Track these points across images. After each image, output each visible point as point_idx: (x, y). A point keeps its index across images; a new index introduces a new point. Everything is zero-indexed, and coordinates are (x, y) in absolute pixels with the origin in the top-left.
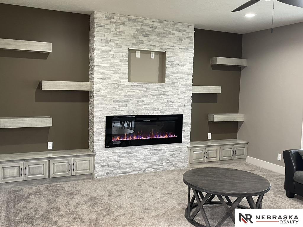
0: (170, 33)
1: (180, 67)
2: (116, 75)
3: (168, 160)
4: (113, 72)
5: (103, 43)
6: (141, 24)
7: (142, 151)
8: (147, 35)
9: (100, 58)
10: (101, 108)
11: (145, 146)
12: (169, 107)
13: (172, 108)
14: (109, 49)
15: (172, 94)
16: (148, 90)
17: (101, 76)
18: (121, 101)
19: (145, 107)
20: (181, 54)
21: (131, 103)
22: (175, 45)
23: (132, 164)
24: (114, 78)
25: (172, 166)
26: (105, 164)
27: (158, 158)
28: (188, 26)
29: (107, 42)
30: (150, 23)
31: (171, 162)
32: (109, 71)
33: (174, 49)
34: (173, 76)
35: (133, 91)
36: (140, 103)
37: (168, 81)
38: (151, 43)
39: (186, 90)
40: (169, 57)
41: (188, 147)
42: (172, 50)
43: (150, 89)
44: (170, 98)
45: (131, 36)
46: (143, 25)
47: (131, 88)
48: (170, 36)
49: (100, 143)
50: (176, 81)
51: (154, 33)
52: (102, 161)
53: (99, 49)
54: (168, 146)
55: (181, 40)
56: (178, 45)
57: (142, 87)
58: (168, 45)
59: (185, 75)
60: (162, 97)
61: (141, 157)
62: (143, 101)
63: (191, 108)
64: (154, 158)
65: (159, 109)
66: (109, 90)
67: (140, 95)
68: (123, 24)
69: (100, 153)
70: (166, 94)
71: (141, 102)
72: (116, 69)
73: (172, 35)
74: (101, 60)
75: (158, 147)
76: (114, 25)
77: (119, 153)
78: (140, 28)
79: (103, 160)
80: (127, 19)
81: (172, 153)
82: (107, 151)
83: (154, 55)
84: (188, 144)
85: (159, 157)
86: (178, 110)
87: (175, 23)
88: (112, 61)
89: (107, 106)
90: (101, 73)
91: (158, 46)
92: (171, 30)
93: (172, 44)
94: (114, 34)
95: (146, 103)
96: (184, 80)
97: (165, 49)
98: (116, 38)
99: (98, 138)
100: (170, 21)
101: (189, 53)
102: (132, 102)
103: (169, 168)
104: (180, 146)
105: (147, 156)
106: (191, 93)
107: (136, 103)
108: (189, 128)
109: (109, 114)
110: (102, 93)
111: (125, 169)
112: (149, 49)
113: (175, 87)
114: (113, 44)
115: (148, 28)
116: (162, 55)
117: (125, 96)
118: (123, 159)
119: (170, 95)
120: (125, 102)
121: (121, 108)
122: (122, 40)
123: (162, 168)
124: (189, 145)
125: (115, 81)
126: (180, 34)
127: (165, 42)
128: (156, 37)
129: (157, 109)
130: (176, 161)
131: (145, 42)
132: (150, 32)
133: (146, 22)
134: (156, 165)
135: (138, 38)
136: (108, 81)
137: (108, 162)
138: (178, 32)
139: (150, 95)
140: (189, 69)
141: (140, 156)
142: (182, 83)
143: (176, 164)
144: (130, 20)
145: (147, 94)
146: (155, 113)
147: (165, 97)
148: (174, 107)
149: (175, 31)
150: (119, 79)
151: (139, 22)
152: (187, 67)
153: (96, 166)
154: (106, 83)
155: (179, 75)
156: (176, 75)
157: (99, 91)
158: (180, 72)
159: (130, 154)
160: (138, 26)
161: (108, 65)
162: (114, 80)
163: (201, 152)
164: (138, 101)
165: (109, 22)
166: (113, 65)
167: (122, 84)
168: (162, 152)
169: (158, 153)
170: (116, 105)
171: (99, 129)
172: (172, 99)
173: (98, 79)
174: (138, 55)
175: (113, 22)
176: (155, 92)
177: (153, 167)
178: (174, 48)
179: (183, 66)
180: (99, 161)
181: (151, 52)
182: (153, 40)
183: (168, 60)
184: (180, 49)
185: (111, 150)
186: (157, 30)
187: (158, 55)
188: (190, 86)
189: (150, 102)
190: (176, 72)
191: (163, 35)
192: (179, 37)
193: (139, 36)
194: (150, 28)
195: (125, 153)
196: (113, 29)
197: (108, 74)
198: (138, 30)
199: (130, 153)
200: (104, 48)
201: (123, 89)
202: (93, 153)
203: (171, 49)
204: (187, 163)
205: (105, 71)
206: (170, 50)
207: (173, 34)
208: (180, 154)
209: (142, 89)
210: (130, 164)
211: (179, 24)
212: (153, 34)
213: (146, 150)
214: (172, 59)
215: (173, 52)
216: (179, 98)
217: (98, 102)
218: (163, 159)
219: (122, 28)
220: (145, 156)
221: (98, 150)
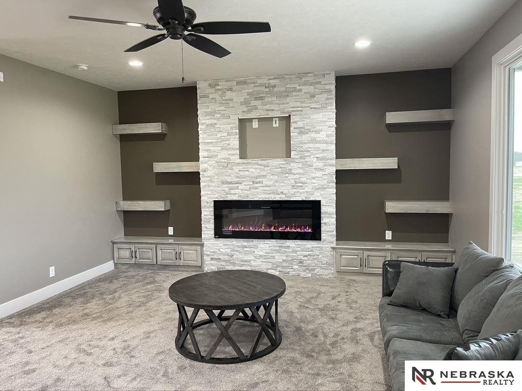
0: (295, 90)
1: (313, 135)
2: (224, 152)
3: (300, 262)
4: (220, 148)
5: (208, 115)
6: (253, 85)
7: (262, 246)
8: (262, 98)
9: (206, 133)
10: (209, 191)
12: (298, 190)
13: (304, 191)
14: (215, 121)
15: (302, 171)
16: (266, 168)
17: (206, 154)
18: (231, 183)
19: (263, 190)
20: (312, 117)
21: (245, 185)
22: (303, 105)
23: (249, 261)
24: (223, 155)
25: (307, 271)
26: (215, 256)
27: (285, 258)
28: (324, 75)
29: (211, 114)
30: (265, 82)
32: (215, 148)
33: (301, 111)
34: (302, 147)
35: (247, 170)
36: (255, 185)
37: (295, 155)
38: (267, 107)
39: (325, 166)
40: (294, 122)
43: (268, 166)
44: (300, 178)
45: (241, 103)
46: (256, 86)
47: (244, 166)
48: (294, 94)
49: (209, 232)
50: (306, 154)
51: (271, 94)
52: (213, 254)
53: (203, 124)
54: (299, 243)
55: (313, 96)
56: (308, 105)
57: (258, 164)
58: (292, 106)
59: (322, 145)
60: (286, 177)
61: (261, 253)
63: (335, 191)
64: (279, 258)
65: (282, 193)
66: (216, 170)
67: (256, 174)
68: (231, 89)
69: (209, 244)
70: (293, 172)
71: (257, 183)
72: (223, 144)
73: (298, 91)
74: (206, 136)
75: (283, 243)
76: (220, 93)
77: (232, 246)
78: (252, 91)
79: (214, 252)
80: (235, 83)
81: (307, 253)
82: (217, 242)
83: (277, 122)
84: (332, 242)
85: (287, 256)
86: (313, 194)
87: (301, 75)
88: (219, 135)
89: (214, 189)
90: (207, 151)
91: (278, 110)
92: (296, 85)
93: (298, 104)
94: (220, 103)
95: (263, 185)
96: (320, 151)
97: (288, 112)
98: (223, 108)
99: (206, 226)
100: (295, 74)
101: (327, 113)
102: (245, 183)
103: (302, 274)
104: (320, 245)
105: (268, 253)
106: (334, 169)
107: (251, 185)
109: (217, 198)
110: (209, 173)
111: (240, 266)
112: (265, 115)
113: (307, 162)
114: (219, 116)
115: (263, 88)
116: (287, 120)
117: (237, 177)
118: (237, 253)
119: (300, 174)
120: (237, 184)
121: (232, 192)
122: (230, 109)
123: (292, 273)
124: (334, 245)
125: (224, 159)
126: (311, 89)
127: (288, 104)
128: (274, 99)
130: (314, 265)
131: (259, 107)
132: (266, 93)
133: (259, 81)
134: (283, 267)
135: (250, 104)
136: (215, 159)
137: (219, 254)
138: (307, 87)
139: (270, 175)
141: (258, 252)
142: (317, 156)
143: (314, 270)
144: (238, 83)
145: (265, 173)
146: (278, 198)
147: (292, 177)
148: (306, 189)
149: (303, 85)
150: (227, 156)
151: (250, 83)
152: (325, 133)
153: (205, 258)
154: (212, 162)
155: (312, 145)
156: (307, 146)
157: (205, 171)
158: (313, 141)
159: (245, 249)
160: (250, 89)
161: (215, 141)
162: (222, 157)
163: (356, 257)
164: (253, 182)
165: (212, 90)
166: (219, 140)
167: (231, 162)
168: (291, 250)
169: (286, 252)
170: (226, 187)
171: (207, 215)
172: (303, 179)
173: (203, 157)
174: (255, 125)
175: (218, 90)
176: (277, 170)
178: (301, 109)
179: (318, 132)
180: (209, 253)
181: (274, 119)
182: (271, 103)
183: (293, 126)
184: (313, 110)
185: (222, 242)
186: (276, 89)
187: (284, 121)
188: (331, 160)
189: (270, 183)
190: (306, 141)
191: (284, 95)
192: (309, 93)
193: (251, 102)
194: (266, 87)
195: (239, 247)
196: (218, 98)
197: (214, 152)
198: (248, 94)
199: (245, 247)
200: (208, 122)
201: (234, 167)
202: (201, 243)
203: (297, 111)
204: (333, 270)
205: (211, 148)
206: (297, 113)
207: (300, 90)
208: (320, 256)
209: (257, 167)
210: (246, 261)
211: (308, 75)
212: (269, 95)
213: (267, 245)
214: (300, 124)
215: (301, 114)
216: (314, 178)
217: (205, 184)
218: (292, 260)
219: (229, 95)
220: (266, 253)
221: (206, 239)
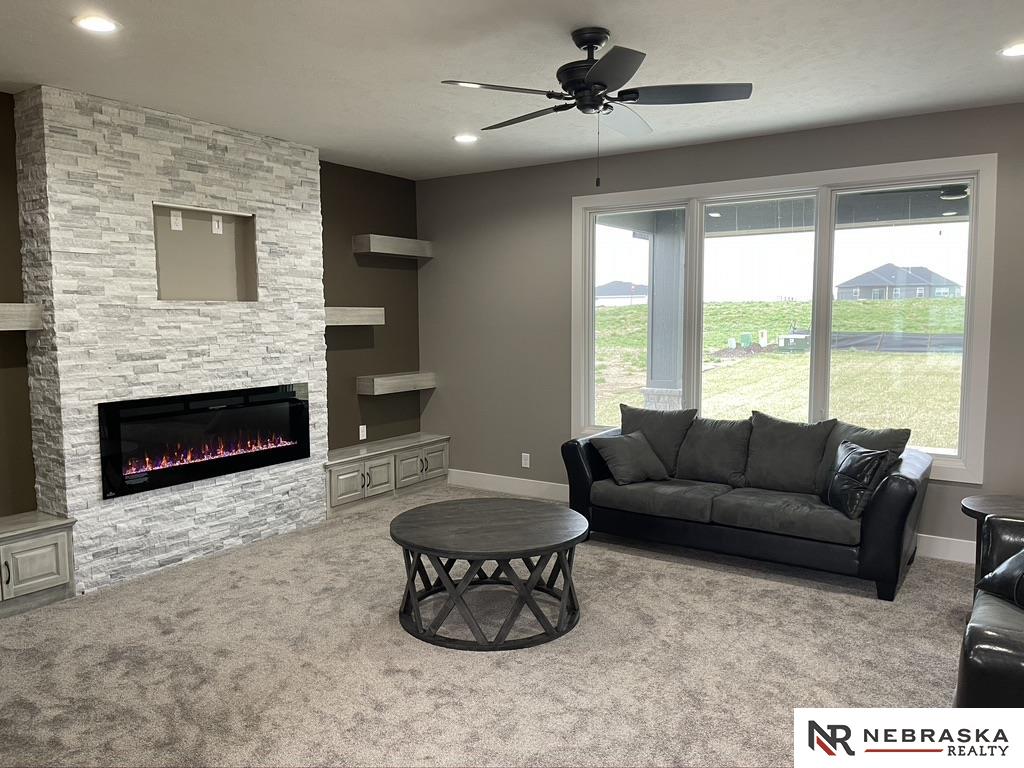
0: (260, 167)
1: (292, 259)
2: (122, 281)
3: (278, 508)
4: (110, 271)
5: (75, 183)
6: (182, 135)
7: (211, 493)
8: (201, 169)
9: (69, 228)
10: (82, 380)
11: (217, 478)
12: (273, 366)
13: (281, 366)
14: (94, 201)
15: (277, 329)
16: (215, 323)
17: (73, 284)
18: (140, 358)
19: (210, 370)
20: (292, 225)
21: (172, 361)
22: (277, 200)
23: (185, 534)
24: (118, 288)
25: (290, 521)
26: (105, 546)
27: (252, 506)
28: (305, 151)
29: (87, 181)
30: (206, 135)
31: (285, 513)
32: (98, 270)
33: (273, 210)
34: (275, 281)
35: (175, 327)
36: (195, 360)
37: (266, 296)
38: (214, 190)
39: (313, 318)
40: (263, 231)
41: (325, 467)
42: (270, 213)
43: (219, 319)
44: (275, 341)
45: (157, 168)
46: (188, 139)
47: (168, 317)
48: (261, 174)
49: (85, 488)
50: (284, 295)
51: (223, 166)
52: (97, 541)
53: (62, 203)
54: (276, 470)
55: (289, 187)
56: (284, 201)
57: (198, 313)
58: (257, 198)
59: (306, 280)
60: (253, 340)
61: (209, 509)
62: (203, 353)
63: (324, 364)
64: (242, 509)
65: (246, 373)
66: (101, 327)
67: (195, 337)
68: (133, 131)
69: (88, 518)
70: (263, 330)
71: (198, 355)
72: (119, 262)
73: (267, 171)
74: (69, 235)
75: (250, 477)
76: (105, 131)
77: (146, 509)
78: (180, 146)
79: (99, 537)
80: (141, 119)
81: (287, 487)
82: (110, 509)
83: (221, 224)
84: (324, 457)
85: (256, 502)
86: (296, 372)
87: (271, 140)
88: (106, 238)
89: (98, 374)
90: (76, 275)
91: (234, 201)
92: (263, 159)
93: (267, 196)
94: (107, 158)
95: (211, 358)
96: (304, 292)
97: (253, 210)
98: (113, 172)
99: (77, 473)
100: (259, 135)
101: (311, 222)
102: (172, 357)
103: (283, 529)
104: (306, 467)
105: (223, 505)
106: (321, 326)
107: (185, 360)
108: (325, 417)
109: (107, 397)
110: (82, 334)
111: (166, 552)
112: (210, 206)
113: (284, 310)
114: (104, 189)
115: (203, 148)
116: (244, 226)
117: (154, 343)
118: (158, 523)
119: (274, 334)
120: (153, 358)
121: (144, 378)
122: (133, 179)
123: (265, 531)
124: (326, 461)
125: (119, 298)
126: (286, 172)
127: (251, 191)
128: (226, 175)
129: (243, 373)
130: (298, 506)
131: (199, 187)
132: (209, 159)
133: (196, 131)
134: (250, 526)
135: (178, 176)
136: (97, 298)
137: (115, 538)
138: (280, 166)
139: (221, 336)
140: (314, 264)
141: (204, 509)
142: (299, 299)
143: (298, 515)
144: (150, 121)
145: (213, 333)
146: (239, 384)
147: (263, 340)
148: (286, 364)
149: (274, 162)
150: (130, 293)
151: (176, 128)
152: (309, 259)
153: (78, 557)
154: (90, 304)
155: (290, 279)
156: (282, 280)
157: (72, 329)
158: (293, 271)
159: (177, 508)
160: (171, 142)
161: (95, 251)
162: (116, 294)
163: (356, 474)
164: (190, 354)
165: (87, 121)
166: (108, 251)
167: (139, 306)
168: (262, 487)
169: (253, 493)
170: (127, 369)
171: (80, 445)
172: (280, 345)
173: (65, 292)
174: (177, 223)
175: (101, 123)
176: (235, 326)
177: (243, 532)
178: (272, 206)
179: (299, 255)
180: (88, 542)
181: (214, 217)
182: (220, 182)
183: (260, 239)
184: (290, 212)
185: (120, 505)
186: (228, 156)
187: (232, 226)
188: (319, 308)
189: (223, 354)
190: (283, 271)
191: (245, 171)
192: (283, 178)
193: (181, 171)
194: (209, 148)
195: (162, 506)
196: (101, 144)
197: (96, 279)
198: (175, 152)
199: (177, 503)
200: (79, 200)
201: (144, 320)
202: (67, 521)
203: (267, 209)
204: (325, 507)
205: (87, 269)
206: (264, 213)
207: (269, 170)
208: (308, 487)
209: (197, 318)
210: (179, 535)
211: (282, 144)
212: (217, 166)
213: (220, 489)
214: (271, 237)
215: (272, 217)
216: (296, 341)
217: (73, 363)
218: (265, 506)
219: (128, 142)
220: (218, 506)
221: (79, 508)
